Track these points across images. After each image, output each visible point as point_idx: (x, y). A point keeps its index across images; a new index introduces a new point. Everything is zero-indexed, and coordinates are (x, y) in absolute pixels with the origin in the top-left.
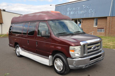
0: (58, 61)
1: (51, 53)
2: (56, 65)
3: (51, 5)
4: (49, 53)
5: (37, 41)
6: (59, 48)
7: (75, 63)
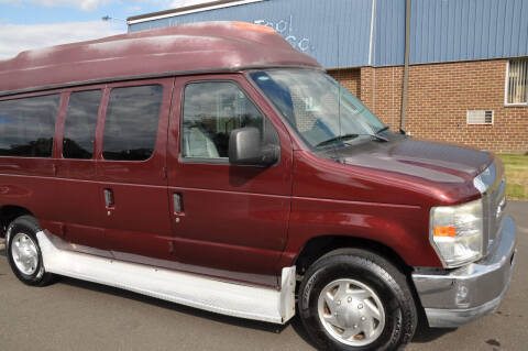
0: (349, 291)
1: (292, 256)
2: (326, 316)
3: (106, 18)
4: (279, 253)
5: (179, 193)
6: (358, 220)
7: (464, 295)
